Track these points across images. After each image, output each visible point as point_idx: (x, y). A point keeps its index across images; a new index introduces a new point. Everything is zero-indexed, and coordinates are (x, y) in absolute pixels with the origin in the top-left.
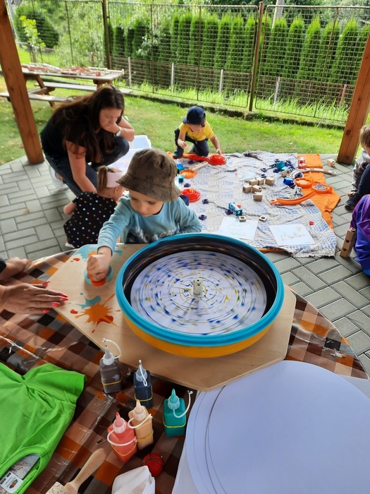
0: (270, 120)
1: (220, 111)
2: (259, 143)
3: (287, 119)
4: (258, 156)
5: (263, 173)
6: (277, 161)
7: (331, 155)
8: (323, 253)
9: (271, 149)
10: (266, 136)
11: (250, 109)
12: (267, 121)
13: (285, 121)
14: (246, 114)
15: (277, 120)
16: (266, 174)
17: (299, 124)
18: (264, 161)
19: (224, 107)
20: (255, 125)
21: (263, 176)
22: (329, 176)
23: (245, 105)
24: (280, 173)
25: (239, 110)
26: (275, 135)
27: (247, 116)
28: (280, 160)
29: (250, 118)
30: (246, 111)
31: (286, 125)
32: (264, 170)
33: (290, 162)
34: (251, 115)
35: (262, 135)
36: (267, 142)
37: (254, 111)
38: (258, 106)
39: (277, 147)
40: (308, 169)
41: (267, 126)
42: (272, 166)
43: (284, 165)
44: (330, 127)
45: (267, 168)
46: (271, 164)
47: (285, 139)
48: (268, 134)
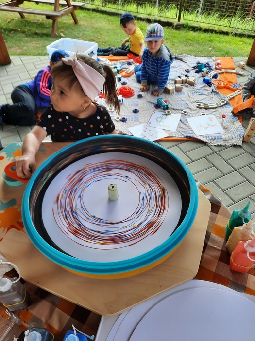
0: (194, 29)
1: (155, 21)
2: (185, 48)
3: (208, 28)
4: (183, 59)
5: (187, 73)
6: (198, 63)
7: (242, 59)
8: (233, 142)
9: (194, 53)
10: (190, 42)
11: (179, 20)
12: (192, 31)
13: (207, 31)
14: (175, 24)
15: (200, 29)
16: (189, 74)
17: (217, 33)
18: (188, 63)
19: (158, 18)
20: (183, 33)
21: (187, 76)
22: (240, 76)
23: (174, 16)
24: (200, 73)
25: (170, 21)
26: (198, 42)
27: (176, 26)
28: (201, 62)
30: (175, 22)
31: (206, 34)
32: (188, 71)
33: (208, 64)
34: (179, 25)
35: (187, 42)
36: (191, 48)
37: (182, 21)
38: (185, 17)
39: (199, 51)
40: (223, 70)
41: (192, 34)
42: (194, 68)
43: (203, 66)
44: (241, 35)
45: (190, 69)
46: (193, 66)
47: (205, 45)
48: (192, 41)
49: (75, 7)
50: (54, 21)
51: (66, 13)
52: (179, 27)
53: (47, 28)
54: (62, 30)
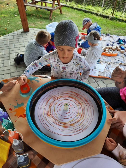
0: (120, 20)
1: (100, 15)
2: (113, 30)
5: (112, 44)
6: (119, 39)
10: (117, 27)
15: (123, 21)
16: (114, 45)
19: (102, 14)
20: (113, 22)
23: (110, 13)
24: (119, 44)
28: (121, 39)
30: (110, 16)
33: (124, 40)
36: (117, 30)
37: (114, 16)
38: (116, 14)
39: (120, 33)
41: (118, 23)
42: (117, 41)
45: (114, 42)
47: (124, 29)
49: (62, 6)
50: (51, 12)
51: (57, 9)
52: (112, 19)
53: (47, 15)
54: (54, 16)
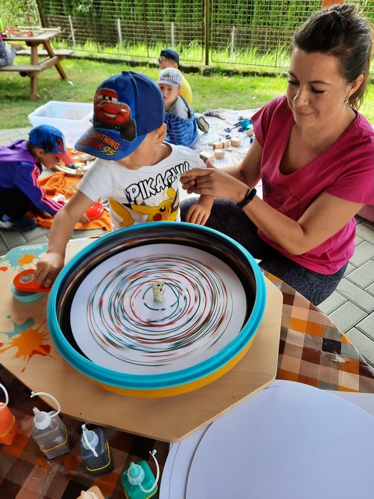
0: (228, 73)
2: (220, 100)
3: (247, 71)
4: (220, 115)
5: (227, 134)
6: (241, 119)
9: (233, 106)
10: (227, 91)
11: (207, 63)
12: (226, 76)
13: (245, 74)
14: (202, 69)
15: (237, 73)
16: (230, 135)
17: (260, 75)
18: (227, 120)
20: (214, 80)
21: (228, 137)
23: (200, 58)
24: (245, 131)
25: (195, 65)
26: (235, 90)
27: (204, 71)
28: (244, 117)
29: (207, 73)
30: (202, 66)
31: (246, 78)
32: (228, 130)
34: (208, 70)
35: (222, 91)
36: (228, 99)
37: (211, 65)
38: (215, 59)
39: (240, 103)
41: (226, 80)
42: (237, 125)
43: (248, 122)
45: (231, 127)
46: (235, 123)
47: (246, 93)
48: (228, 89)
49: (60, 57)
50: (32, 79)
51: (49, 66)
53: (23, 88)
54: (45, 89)
